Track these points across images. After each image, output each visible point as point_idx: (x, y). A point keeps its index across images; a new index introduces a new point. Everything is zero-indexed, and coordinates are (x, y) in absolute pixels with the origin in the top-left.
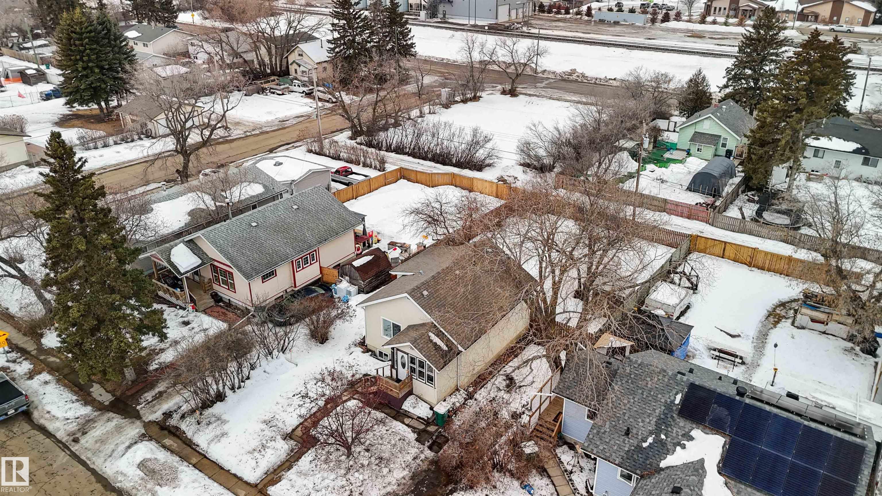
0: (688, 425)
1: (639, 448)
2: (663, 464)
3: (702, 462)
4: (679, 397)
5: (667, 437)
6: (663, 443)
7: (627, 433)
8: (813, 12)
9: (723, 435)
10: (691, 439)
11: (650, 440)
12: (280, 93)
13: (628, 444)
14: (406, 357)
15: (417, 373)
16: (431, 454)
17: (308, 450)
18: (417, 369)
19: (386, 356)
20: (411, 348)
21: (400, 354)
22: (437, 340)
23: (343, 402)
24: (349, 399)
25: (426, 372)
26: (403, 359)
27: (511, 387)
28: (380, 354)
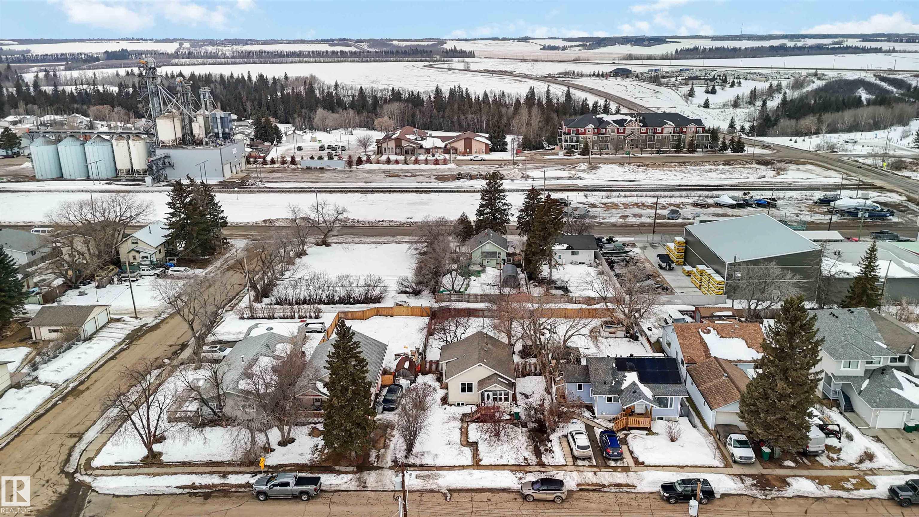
0: (622, 372)
1: (612, 386)
2: (623, 388)
3: (634, 382)
4: (614, 365)
5: (618, 379)
6: (618, 382)
7: (605, 383)
8: (453, 147)
9: (635, 371)
10: (626, 377)
11: (614, 382)
12: (135, 279)
13: (608, 387)
14: (490, 393)
15: (498, 399)
16: (526, 429)
17: (477, 447)
18: (498, 397)
19: (462, 404)
20: (495, 386)
21: (486, 393)
22: (502, 380)
23: (467, 427)
24: (468, 425)
25: (503, 397)
26: (488, 395)
27: (527, 396)
28: (459, 404)
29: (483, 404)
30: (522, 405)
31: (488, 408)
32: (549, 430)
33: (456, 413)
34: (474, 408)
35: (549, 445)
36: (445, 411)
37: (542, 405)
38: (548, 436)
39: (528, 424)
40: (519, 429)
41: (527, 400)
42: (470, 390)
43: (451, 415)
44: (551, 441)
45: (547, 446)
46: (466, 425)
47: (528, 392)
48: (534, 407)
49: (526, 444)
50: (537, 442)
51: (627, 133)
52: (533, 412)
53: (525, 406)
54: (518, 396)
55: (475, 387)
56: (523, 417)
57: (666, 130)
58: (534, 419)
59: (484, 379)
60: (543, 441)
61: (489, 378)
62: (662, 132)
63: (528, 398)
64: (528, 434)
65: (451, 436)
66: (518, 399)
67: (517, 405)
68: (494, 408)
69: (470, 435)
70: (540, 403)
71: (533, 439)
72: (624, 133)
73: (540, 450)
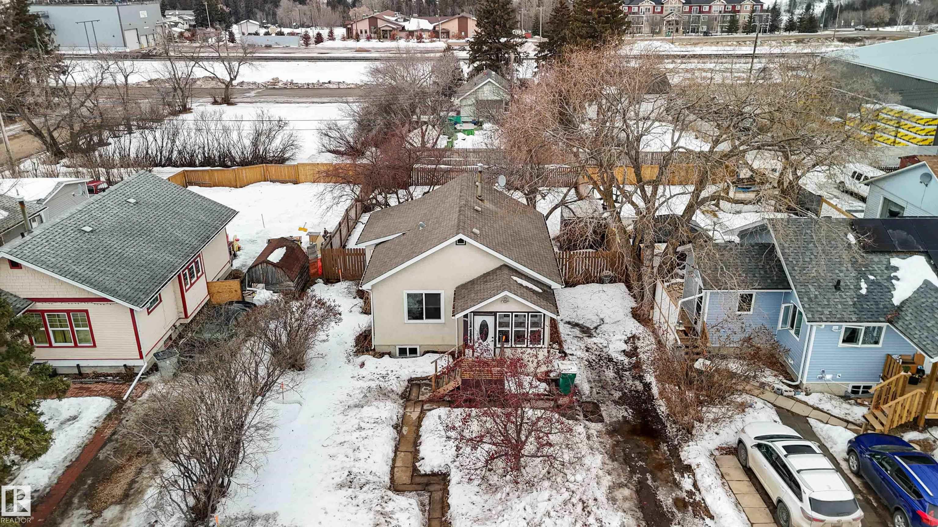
1: (860, 296)
2: (896, 301)
3: (928, 282)
4: (851, 237)
5: (875, 276)
6: (878, 283)
7: (837, 286)
8: (443, 29)
9: (918, 252)
10: (896, 269)
11: (863, 285)
14: (490, 320)
15: (512, 336)
16: (599, 426)
17: (446, 492)
18: (512, 330)
19: (413, 351)
20: (505, 300)
21: (478, 320)
22: (525, 283)
23: (420, 419)
24: (423, 413)
25: (528, 330)
26: (484, 327)
27: (587, 331)
28: (403, 352)
29: (468, 352)
30: (579, 353)
31: (482, 363)
32: (671, 430)
33: (392, 377)
34: (444, 362)
35: (687, 483)
36: (363, 372)
37: (632, 353)
38: (675, 451)
39: (603, 408)
40: (580, 429)
41: (590, 341)
42: (434, 313)
43: (373, 385)
44: (688, 468)
45: (677, 485)
46: (414, 415)
47: (590, 321)
48: (610, 360)
49: (607, 481)
50: (643, 471)
51: (665, 13)
52: (610, 374)
53: (585, 355)
54: (563, 329)
55: (445, 305)
56: (585, 388)
57: (714, 9)
58: (617, 395)
59: (472, 282)
60: (660, 467)
61: (486, 277)
62: (709, 12)
63: (590, 336)
64: (609, 442)
65: (363, 455)
66: (563, 337)
67: (564, 355)
68: (501, 362)
69: (424, 450)
70: (624, 347)
71: (627, 460)
72: (662, 12)
73: (658, 504)
